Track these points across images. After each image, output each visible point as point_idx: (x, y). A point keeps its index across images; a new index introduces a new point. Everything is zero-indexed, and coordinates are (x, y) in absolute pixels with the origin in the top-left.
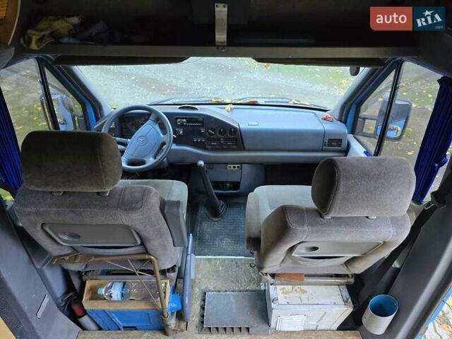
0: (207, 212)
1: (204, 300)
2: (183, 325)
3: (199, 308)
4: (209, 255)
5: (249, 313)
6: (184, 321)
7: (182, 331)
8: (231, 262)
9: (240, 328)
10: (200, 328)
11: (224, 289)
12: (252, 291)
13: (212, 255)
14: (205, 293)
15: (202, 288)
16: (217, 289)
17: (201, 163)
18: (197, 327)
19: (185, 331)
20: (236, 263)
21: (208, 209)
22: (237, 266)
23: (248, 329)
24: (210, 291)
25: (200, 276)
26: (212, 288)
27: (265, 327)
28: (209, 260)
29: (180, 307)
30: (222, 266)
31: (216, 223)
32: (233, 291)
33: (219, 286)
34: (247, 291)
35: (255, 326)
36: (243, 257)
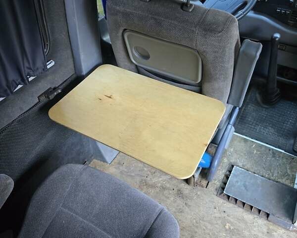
0: (258, 95)
1: (230, 172)
2: (204, 182)
3: (223, 175)
4: (246, 136)
5: (274, 202)
6: (206, 179)
7: (202, 187)
8: (267, 151)
9: (260, 211)
10: (220, 192)
11: (253, 171)
12: (283, 184)
13: (250, 137)
14: (233, 166)
15: (231, 161)
16: (246, 167)
17: (277, 35)
18: (216, 189)
19: (205, 188)
20: (274, 153)
21: (260, 94)
22: (273, 157)
23: (268, 215)
24: (238, 166)
25: (232, 150)
26: (241, 165)
27: (287, 221)
28: (246, 140)
29: (207, 166)
30: (257, 150)
31: (264, 109)
32: (262, 176)
33: (248, 166)
34: (277, 182)
35: (277, 215)
36: (283, 151)
